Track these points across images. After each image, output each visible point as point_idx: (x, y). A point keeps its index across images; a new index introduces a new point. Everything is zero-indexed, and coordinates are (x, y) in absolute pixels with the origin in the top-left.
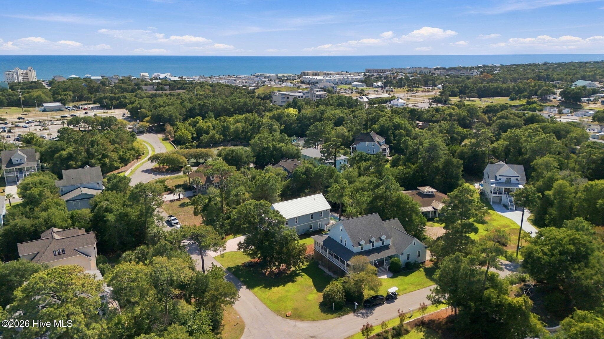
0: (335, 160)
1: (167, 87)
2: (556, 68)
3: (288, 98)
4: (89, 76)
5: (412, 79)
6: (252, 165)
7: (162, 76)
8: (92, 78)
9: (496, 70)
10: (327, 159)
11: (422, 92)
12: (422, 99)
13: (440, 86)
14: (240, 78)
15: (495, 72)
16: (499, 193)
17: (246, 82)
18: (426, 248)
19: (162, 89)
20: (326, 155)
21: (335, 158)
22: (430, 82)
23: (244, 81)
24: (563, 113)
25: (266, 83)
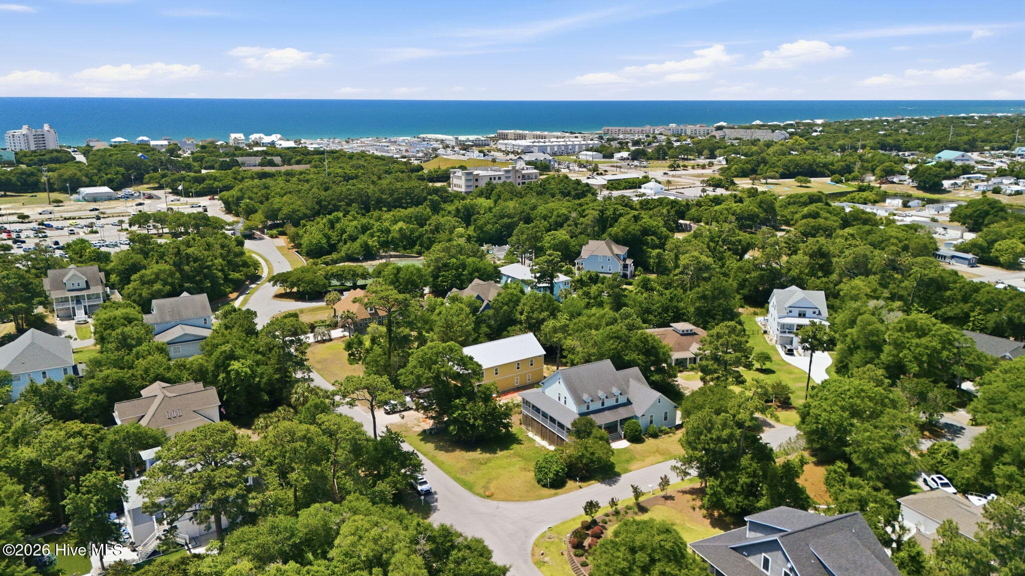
0: (552, 283)
1: (277, 160)
2: (915, 126)
3: (477, 180)
4: (145, 138)
5: (678, 147)
6: (427, 290)
7: (267, 139)
8: (153, 143)
9: (816, 131)
10: (539, 282)
11: (693, 168)
12: (692, 181)
13: (721, 158)
14: (395, 142)
15: (814, 134)
16: (789, 333)
17: (407, 151)
18: (676, 407)
19: (271, 164)
20: (538, 275)
21: (552, 280)
22: (706, 152)
23: (403, 149)
24: (910, 207)
25: (439, 152)
